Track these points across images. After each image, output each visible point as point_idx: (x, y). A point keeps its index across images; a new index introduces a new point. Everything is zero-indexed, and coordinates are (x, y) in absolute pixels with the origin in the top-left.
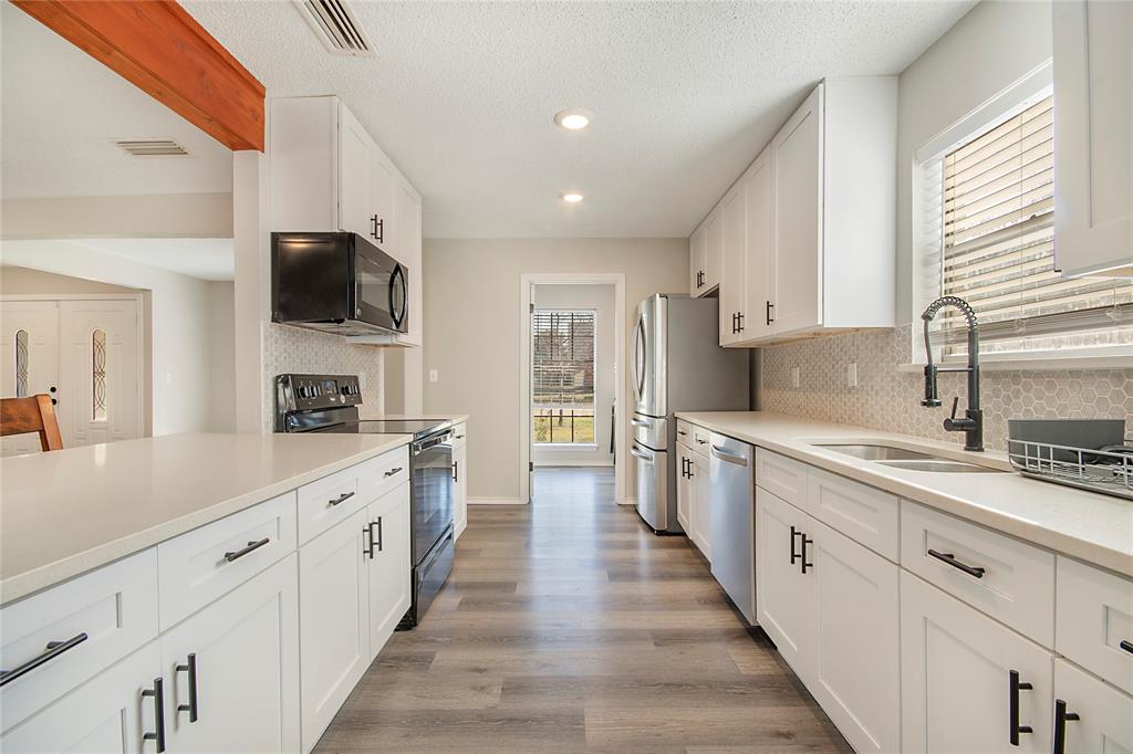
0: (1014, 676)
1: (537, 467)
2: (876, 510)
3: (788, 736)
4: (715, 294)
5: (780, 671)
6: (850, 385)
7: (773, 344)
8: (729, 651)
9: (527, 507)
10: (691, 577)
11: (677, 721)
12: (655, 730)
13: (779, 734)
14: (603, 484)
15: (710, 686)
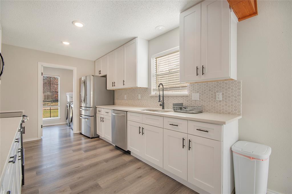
0: (183, 138)
1: (43, 126)
2: (158, 120)
3: (140, 168)
4: (105, 76)
5: (133, 158)
6: (139, 98)
7: (119, 89)
8: (123, 158)
9: (41, 140)
10: (105, 146)
11: (119, 175)
12: (116, 179)
13: (138, 169)
14: (62, 129)
15: (122, 166)
